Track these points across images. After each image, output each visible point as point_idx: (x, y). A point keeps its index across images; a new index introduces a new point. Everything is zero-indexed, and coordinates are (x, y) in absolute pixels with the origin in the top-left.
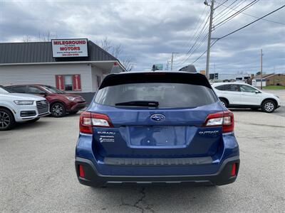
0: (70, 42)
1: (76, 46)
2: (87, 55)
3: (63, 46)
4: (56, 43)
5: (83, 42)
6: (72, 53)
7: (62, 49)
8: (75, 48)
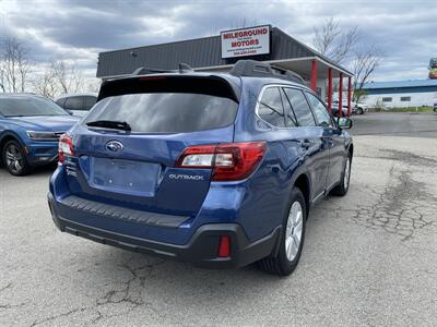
0: (246, 33)
1: (254, 37)
2: (268, 52)
3: (236, 40)
4: (226, 37)
5: (264, 32)
6: (247, 50)
7: (234, 45)
8: (252, 42)
